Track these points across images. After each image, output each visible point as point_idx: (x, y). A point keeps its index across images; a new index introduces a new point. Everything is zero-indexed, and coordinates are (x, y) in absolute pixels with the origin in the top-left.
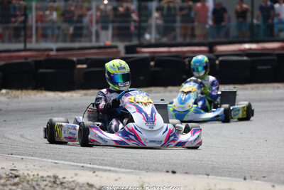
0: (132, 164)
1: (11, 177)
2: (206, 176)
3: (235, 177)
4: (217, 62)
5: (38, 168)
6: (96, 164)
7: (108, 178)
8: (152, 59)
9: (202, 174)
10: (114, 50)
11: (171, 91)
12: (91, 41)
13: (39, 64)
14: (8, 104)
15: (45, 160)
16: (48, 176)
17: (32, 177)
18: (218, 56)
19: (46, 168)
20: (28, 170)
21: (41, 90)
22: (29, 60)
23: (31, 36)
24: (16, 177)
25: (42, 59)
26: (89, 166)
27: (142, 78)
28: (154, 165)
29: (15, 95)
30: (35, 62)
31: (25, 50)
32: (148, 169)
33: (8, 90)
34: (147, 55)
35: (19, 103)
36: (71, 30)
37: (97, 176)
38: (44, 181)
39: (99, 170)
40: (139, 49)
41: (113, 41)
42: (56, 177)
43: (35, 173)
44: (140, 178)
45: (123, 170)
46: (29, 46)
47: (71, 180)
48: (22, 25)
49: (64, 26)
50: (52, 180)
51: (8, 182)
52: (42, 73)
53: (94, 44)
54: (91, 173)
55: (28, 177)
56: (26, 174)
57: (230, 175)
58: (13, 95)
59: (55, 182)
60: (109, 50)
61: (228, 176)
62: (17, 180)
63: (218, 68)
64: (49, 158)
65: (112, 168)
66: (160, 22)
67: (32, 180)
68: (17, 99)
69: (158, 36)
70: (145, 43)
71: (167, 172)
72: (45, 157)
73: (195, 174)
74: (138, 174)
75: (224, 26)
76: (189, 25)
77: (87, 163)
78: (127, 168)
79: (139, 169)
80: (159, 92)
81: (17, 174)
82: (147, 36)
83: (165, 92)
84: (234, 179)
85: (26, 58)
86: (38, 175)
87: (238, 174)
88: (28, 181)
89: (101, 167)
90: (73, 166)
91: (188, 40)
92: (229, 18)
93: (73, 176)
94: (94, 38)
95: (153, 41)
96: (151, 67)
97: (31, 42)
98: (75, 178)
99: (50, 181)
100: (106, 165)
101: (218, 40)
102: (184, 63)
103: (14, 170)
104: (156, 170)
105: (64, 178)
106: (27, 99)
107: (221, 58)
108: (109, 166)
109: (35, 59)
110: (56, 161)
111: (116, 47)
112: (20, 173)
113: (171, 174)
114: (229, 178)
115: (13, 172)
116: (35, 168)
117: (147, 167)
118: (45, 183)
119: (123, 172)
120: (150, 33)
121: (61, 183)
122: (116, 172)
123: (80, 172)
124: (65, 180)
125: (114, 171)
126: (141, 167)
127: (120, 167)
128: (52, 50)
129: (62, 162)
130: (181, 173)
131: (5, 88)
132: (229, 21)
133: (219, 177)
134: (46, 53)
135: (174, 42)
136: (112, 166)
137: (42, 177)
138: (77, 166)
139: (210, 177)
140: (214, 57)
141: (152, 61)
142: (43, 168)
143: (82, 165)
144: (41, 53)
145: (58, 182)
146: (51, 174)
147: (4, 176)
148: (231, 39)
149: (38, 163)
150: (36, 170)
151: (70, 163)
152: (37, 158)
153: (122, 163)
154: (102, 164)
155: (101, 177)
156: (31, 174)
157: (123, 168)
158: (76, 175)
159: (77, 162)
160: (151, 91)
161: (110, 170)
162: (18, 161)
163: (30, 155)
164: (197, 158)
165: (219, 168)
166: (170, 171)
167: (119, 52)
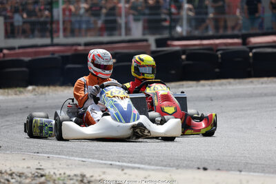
0: (162, 161)
1: (37, 176)
2: (238, 173)
3: (269, 172)
4: (251, 54)
5: (65, 166)
6: (125, 162)
7: (137, 176)
8: (184, 52)
9: (234, 170)
10: (145, 43)
11: (203, 85)
12: (120, 35)
13: (66, 59)
14: (35, 102)
15: (72, 158)
16: (75, 175)
17: (58, 176)
18: (251, 49)
19: (74, 166)
20: (54, 169)
21: (69, 86)
22: (56, 55)
23: (58, 31)
24: (42, 176)
25: (69, 54)
26: (118, 163)
27: (173, 72)
28: (186, 162)
29: (42, 92)
30: (63, 57)
31: (52, 45)
32: (178, 166)
33: (34, 87)
34: (178, 48)
35: (46, 100)
36: (100, 23)
37: (125, 174)
38: (71, 179)
39: (128, 167)
40: (169, 42)
41: (144, 34)
42: (83, 176)
43: (62, 172)
44: (171, 175)
45: (153, 167)
46: (56, 41)
47: (99, 178)
48: (49, 20)
49: (92, 19)
50: (80, 178)
51: (34, 182)
52: (69, 69)
53: (124, 37)
54: (120, 171)
55: (54, 176)
56: (52, 173)
57: (263, 171)
58: (39, 92)
59: (82, 181)
60: (140, 44)
61: (262, 172)
62: (43, 179)
63: (251, 61)
64: (77, 156)
65: (142, 166)
66: (191, 14)
67: (59, 179)
68: (43, 96)
69: (189, 29)
70: (176, 36)
71: (199, 168)
72: (72, 155)
73: (227, 170)
74: (167, 172)
75: (259, 17)
76: (222, 17)
77: (115, 161)
78: (157, 165)
79: (170, 166)
80: (191, 87)
81: (43, 173)
82: (179, 29)
83: (197, 86)
84: (267, 175)
85: (53, 53)
86: (64, 174)
87: (272, 170)
88: (55, 180)
89: (130, 165)
90: (101, 164)
91: (221, 32)
92: (263, 8)
93: (101, 174)
94: (123, 31)
95: (185, 34)
96: (183, 60)
97: (58, 37)
98: (103, 177)
99: (77, 180)
100: (135, 163)
101: (251, 32)
102: (217, 55)
103: (40, 169)
104: (187, 167)
105: (92, 176)
106: (54, 95)
107: (254, 51)
108: (138, 163)
109: (61, 54)
110: (84, 159)
111: (146, 40)
112: (46, 172)
113: (202, 171)
114: (262, 174)
115: (39, 171)
116: (61, 166)
117: (177, 164)
118: (72, 182)
119: (153, 170)
120: (181, 26)
121: (89, 182)
122: (146, 170)
123: (108, 170)
124: (92, 179)
125: (143, 169)
126: (171, 164)
127: (149, 164)
128: (79, 45)
129: (90, 160)
130: (212, 170)
131: (31, 84)
132: (263, 12)
133: (252, 173)
134: (74, 48)
135: (206, 34)
136: (142, 163)
137: (69, 176)
138: (105, 164)
139: (243, 173)
140: (248, 50)
141: (184, 54)
142: (70, 166)
143: (110, 162)
144: (68, 48)
145: (85, 181)
146: (78, 172)
147: (30, 175)
148: (265, 31)
149: (65, 161)
150: (62, 168)
151: (98, 161)
152: (64, 157)
153: (151, 160)
154: (131, 162)
155: (130, 175)
156: (57, 173)
157: (153, 165)
158: (104, 173)
159: (106, 160)
160: (183, 85)
161: (139, 168)
162: (44, 159)
163: (57, 153)
164: (230, 154)
165: (251, 164)
166: (201, 167)
167: (149, 46)
